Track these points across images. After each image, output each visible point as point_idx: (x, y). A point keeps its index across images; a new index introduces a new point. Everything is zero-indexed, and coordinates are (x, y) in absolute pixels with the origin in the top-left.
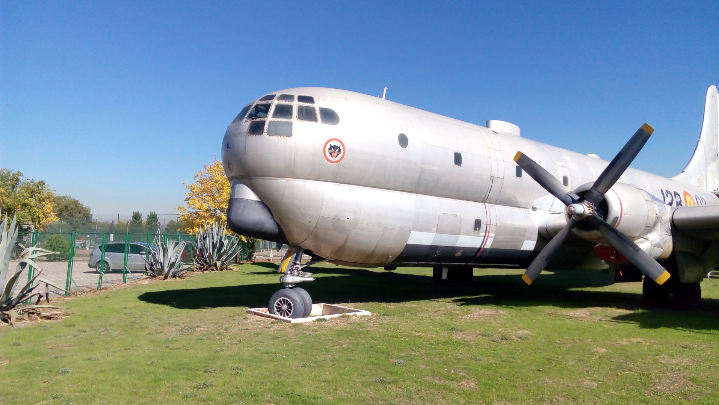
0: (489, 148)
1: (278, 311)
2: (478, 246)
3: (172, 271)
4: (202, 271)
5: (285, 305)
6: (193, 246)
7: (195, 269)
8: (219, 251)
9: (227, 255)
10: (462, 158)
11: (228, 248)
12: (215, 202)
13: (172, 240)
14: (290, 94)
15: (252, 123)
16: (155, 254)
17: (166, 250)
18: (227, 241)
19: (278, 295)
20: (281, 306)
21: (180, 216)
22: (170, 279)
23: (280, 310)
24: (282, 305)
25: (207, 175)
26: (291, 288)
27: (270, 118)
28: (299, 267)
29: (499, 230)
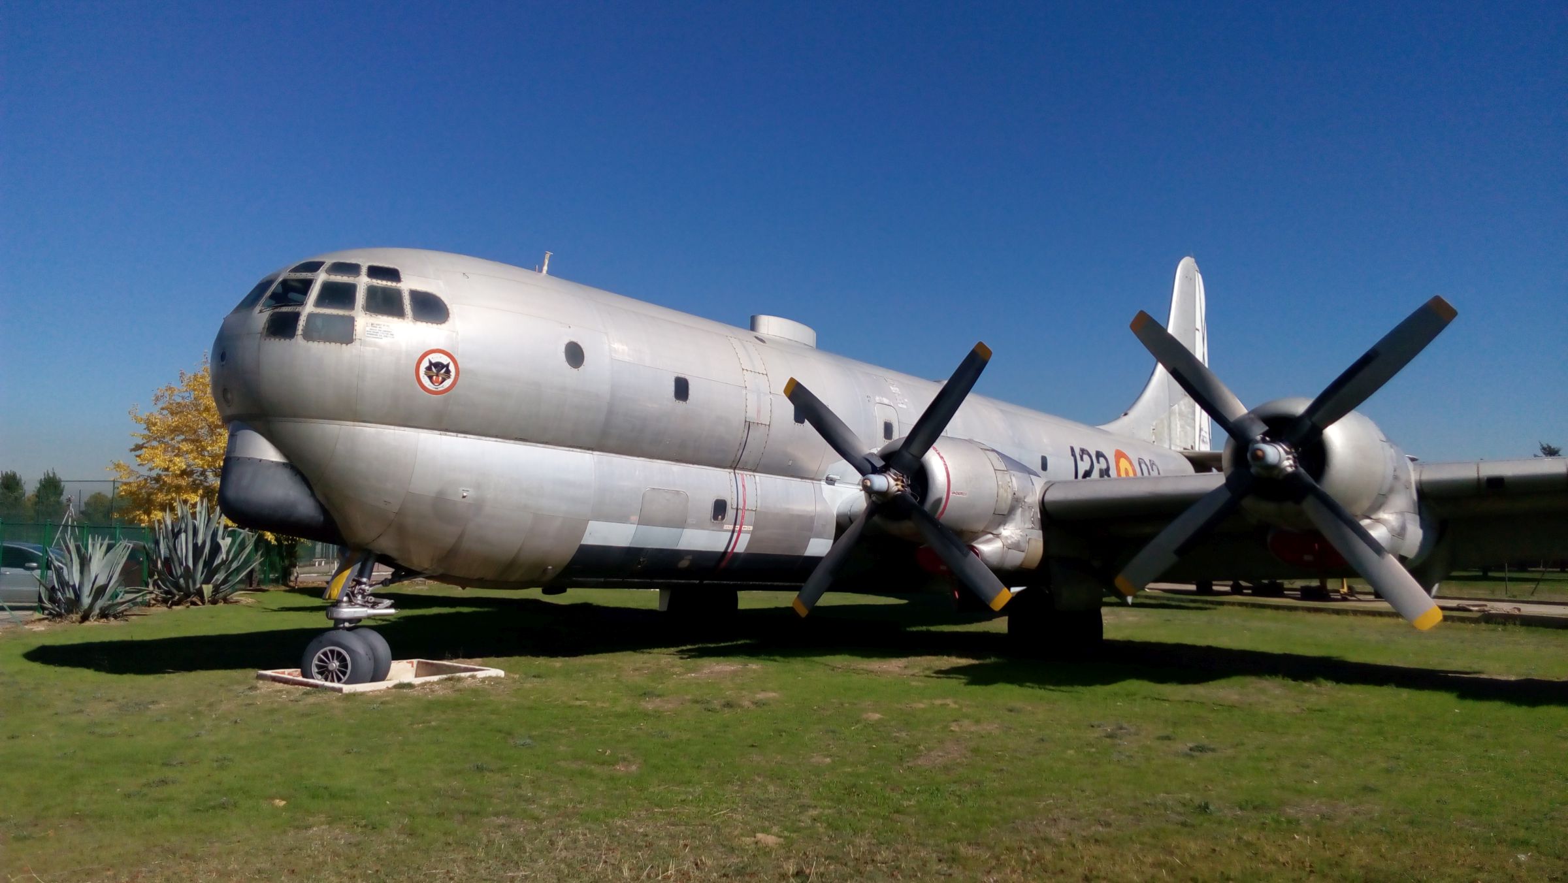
0: (743, 369)
1: (321, 673)
2: (720, 547)
3: (100, 603)
4: (169, 605)
5: (335, 661)
6: (150, 552)
7: (153, 602)
8: (208, 564)
9: (226, 572)
10: (690, 387)
11: (231, 557)
12: (204, 455)
13: (100, 538)
14: (353, 261)
15: (272, 315)
16: (62, 568)
17: (86, 558)
18: (229, 540)
19: (321, 642)
20: (326, 662)
21: (120, 483)
22: (94, 621)
23: (324, 672)
24: (329, 660)
25: (187, 395)
26: (349, 629)
27: (309, 307)
28: (367, 588)
29: (762, 520)
